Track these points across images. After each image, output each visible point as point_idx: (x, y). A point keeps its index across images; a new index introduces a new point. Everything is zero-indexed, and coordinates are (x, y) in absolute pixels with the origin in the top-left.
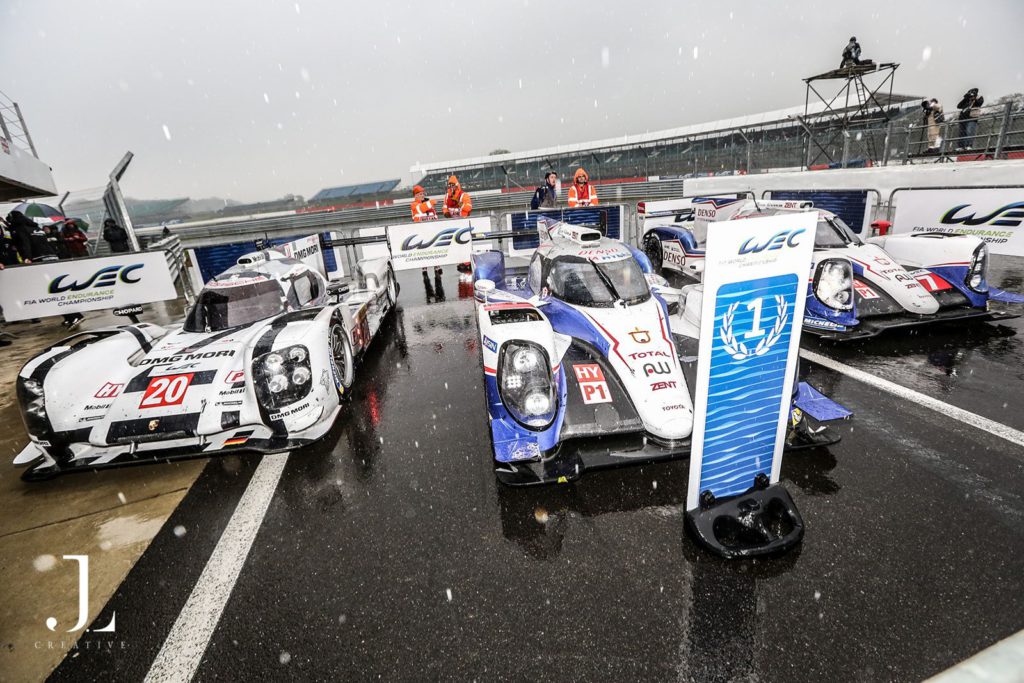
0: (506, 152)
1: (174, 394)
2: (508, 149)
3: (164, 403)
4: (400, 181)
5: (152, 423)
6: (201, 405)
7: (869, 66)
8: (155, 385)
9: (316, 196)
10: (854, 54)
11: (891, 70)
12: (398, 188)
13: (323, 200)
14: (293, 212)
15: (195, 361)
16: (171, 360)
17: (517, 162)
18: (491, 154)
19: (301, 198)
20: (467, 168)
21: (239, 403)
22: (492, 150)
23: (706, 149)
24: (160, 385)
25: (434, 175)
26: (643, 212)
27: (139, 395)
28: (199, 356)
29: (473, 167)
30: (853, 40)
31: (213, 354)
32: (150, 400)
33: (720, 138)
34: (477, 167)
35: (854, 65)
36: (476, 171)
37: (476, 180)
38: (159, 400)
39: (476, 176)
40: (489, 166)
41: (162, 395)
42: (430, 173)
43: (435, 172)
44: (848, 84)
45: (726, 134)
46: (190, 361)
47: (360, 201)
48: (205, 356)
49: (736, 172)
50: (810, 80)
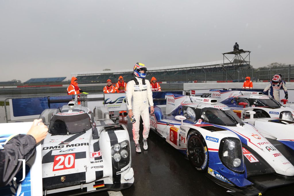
0: (110, 70)
1: (69, 163)
2: (110, 69)
3: (65, 168)
4: (66, 77)
5: (62, 178)
6: (85, 168)
7: (242, 51)
8: (57, 159)
9: (28, 81)
10: (237, 47)
11: (249, 53)
12: (65, 80)
13: (31, 83)
14: (16, 87)
15: (71, 148)
16: (59, 147)
17: (114, 74)
18: (104, 70)
19: (20, 82)
20: (94, 75)
21: (102, 167)
22: (104, 69)
23: (182, 74)
24: (60, 159)
25: (80, 76)
26: (194, 94)
27: (51, 164)
28: (73, 145)
29: (96, 75)
30: (236, 43)
31: (79, 145)
32: (57, 167)
33: (187, 70)
34: (98, 75)
35: (237, 50)
36: (98, 76)
37: (97, 79)
38: (62, 167)
39: (97, 78)
40: (103, 74)
41: (63, 163)
42: (79, 75)
43: (81, 75)
44: (236, 56)
45: (189, 69)
46: (69, 148)
47: (48, 84)
48: (76, 145)
49: (193, 82)
50: (224, 54)
